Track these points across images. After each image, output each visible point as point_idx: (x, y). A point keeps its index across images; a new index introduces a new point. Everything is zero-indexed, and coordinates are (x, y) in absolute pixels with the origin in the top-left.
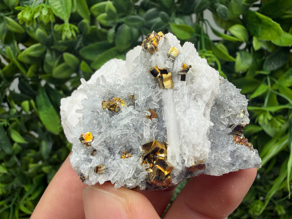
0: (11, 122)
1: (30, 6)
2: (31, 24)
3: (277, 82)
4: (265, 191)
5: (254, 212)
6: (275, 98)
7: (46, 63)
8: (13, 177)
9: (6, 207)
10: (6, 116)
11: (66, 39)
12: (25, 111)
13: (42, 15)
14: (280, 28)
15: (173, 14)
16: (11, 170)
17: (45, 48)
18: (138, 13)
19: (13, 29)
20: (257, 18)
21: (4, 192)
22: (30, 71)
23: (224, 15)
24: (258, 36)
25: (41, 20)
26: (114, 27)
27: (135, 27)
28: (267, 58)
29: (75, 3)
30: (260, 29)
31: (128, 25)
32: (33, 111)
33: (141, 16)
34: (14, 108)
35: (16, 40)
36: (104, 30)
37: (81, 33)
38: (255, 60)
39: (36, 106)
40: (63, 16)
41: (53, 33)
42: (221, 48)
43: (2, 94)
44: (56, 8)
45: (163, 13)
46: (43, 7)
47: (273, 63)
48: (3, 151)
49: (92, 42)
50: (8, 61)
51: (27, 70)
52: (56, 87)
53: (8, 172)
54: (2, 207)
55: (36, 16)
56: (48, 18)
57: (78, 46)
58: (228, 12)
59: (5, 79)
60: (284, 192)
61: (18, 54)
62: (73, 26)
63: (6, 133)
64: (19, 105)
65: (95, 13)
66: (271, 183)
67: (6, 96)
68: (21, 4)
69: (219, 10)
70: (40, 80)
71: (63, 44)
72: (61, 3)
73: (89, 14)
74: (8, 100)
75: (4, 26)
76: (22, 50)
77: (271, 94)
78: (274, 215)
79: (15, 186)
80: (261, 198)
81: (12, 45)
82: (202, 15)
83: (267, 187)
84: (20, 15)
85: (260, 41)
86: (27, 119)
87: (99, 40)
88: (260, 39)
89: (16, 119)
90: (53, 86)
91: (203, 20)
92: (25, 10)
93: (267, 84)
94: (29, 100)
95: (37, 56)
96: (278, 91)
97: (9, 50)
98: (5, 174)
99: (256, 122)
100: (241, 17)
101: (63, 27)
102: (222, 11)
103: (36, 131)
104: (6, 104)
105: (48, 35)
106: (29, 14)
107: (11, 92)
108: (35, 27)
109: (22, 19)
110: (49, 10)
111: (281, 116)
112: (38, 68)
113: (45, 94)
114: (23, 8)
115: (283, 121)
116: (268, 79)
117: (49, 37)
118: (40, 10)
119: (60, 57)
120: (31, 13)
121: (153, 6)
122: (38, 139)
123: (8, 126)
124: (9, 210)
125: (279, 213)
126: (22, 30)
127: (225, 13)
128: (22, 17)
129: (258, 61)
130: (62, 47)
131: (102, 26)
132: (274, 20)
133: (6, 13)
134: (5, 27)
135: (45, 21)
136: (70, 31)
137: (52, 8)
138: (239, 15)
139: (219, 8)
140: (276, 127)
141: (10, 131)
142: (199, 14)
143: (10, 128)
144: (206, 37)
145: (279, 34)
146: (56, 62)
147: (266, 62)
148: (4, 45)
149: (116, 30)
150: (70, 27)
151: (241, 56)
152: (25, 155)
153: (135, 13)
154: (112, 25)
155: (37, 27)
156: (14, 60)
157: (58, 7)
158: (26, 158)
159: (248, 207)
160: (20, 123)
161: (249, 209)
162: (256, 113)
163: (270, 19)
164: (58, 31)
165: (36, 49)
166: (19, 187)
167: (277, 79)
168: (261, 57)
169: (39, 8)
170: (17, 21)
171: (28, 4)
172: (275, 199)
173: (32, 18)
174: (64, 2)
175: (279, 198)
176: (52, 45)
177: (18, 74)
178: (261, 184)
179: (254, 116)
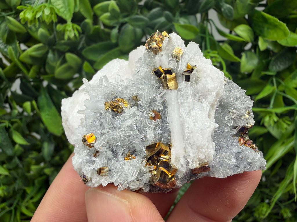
0: (12, 123)
1: (32, 5)
2: (33, 24)
3: (283, 83)
4: (271, 194)
5: (259, 214)
6: (281, 99)
7: (48, 63)
8: (15, 179)
9: (8, 209)
10: (7, 117)
11: (69, 38)
12: (27, 112)
13: (44, 15)
14: (287, 28)
15: (178, 14)
16: (13, 172)
17: (47, 48)
18: (142, 13)
19: (15, 29)
20: (263, 17)
21: (6, 194)
22: (32, 71)
23: (229, 14)
24: (264, 37)
25: (43, 20)
26: (118, 27)
27: (139, 27)
28: (273, 59)
29: (78, 3)
30: (266, 29)
31: (132, 25)
32: (35, 112)
33: (145, 16)
34: (16, 109)
35: (18, 40)
36: (107, 30)
37: (84, 32)
38: (260, 60)
39: (38, 107)
40: (66, 16)
41: (55, 33)
42: (227, 48)
43: (4, 94)
44: (59, 7)
45: (167, 12)
46: (45, 7)
47: (279, 64)
48: (4, 152)
49: (95, 42)
50: (10, 61)
51: (28, 70)
52: (58, 88)
53: (10, 173)
54: (3, 209)
55: (38, 16)
56: (51, 18)
57: (80, 46)
58: (234, 12)
59: (6, 80)
60: (290, 195)
61: (20, 54)
62: (76, 26)
63: (7, 134)
64: (21, 106)
65: (98, 13)
66: (277, 185)
67: (7, 97)
68: (22, 3)
69: (225, 9)
70: (43, 80)
71: (65, 44)
72: (64, 2)
73: (92, 14)
74: (10, 101)
75: (6, 26)
76: (24, 51)
77: (277, 95)
78: (280, 218)
79: (17, 188)
80: (267, 201)
81: (13, 46)
82: (207, 15)
83: (273, 189)
84: (22, 14)
85: (266, 41)
86: (29, 120)
87: (102, 40)
88: (266, 39)
89: (17, 120)
90: (55, 87)
91: (208, 20)
92: (28, 10)
93: (273, 85)
94: (31, 101)
95: (39, 56)
96: (284, 92)
97: (10, 50)
98: (6, 176)
99: (261, 123)
100: (247, 17)
101: (66, 27)
102: (227, 11)
103: (38, 132)
104: (7, 105)
105: (51, 34)
106: (31, 13)
107: (12, 92)
108: (37, 27)
109: (24, 19)
110: (52, 9)
111: (287, 118)
112: (40, 68)
113: (47, 95)
114: (25, 7)
115: (289, 123)
116: (274, 80)
117: (51, 37)
118: (42, 10)
119: (62, 57)
120: (33, 12)
121: (157, 6)
122: (40, 140)
123: (9, 127)
124: (10, 212)
125: (285, 216)
126: (24, 30)
127: (230, 12)
128: (24, 16)
129: (264, 61)
130: (64, 47)
131: (105, 26)
132: (280, 19)
133: (8, 12)
134: (7, 27)
135: (47, 21)
136: (72, 31)
137: (54, 8)
138: (245, 14)
139: (225, 7)
140: (282, 128)
141: (11, 132)
142: (204, 14)
143: (12, 129)
144: (211, 37)
145: (285, 34)
146: (59, 63)
147: (272, 62)
148: (6, 45)
149: (120, 29)
150: (73, 26)
151: (247, 56)
152: (27, 157)
153: (139, 12)
154: (115, 25)
155: (39, 27)
156: (16, 60)
157: (60, 6)
158: (28, 159)
159: (254, 209)
160: (22, 124)
161: (254, 212)
162: (262, 115)
163: (276, 19)
164: (60, 31)
165: (38, 49)
166: (21, 189)
167: (283, 80)
168: (267, 58)
169: (41, 7)
170: (19, 21)
171: (30, 4)
172: (281, 202)
173: (34, 17)
174: (66, 1)
175: (285, 201)
176: (54, 45)
177: (20, 75)
178: (266, 187)
179: (259, 117)
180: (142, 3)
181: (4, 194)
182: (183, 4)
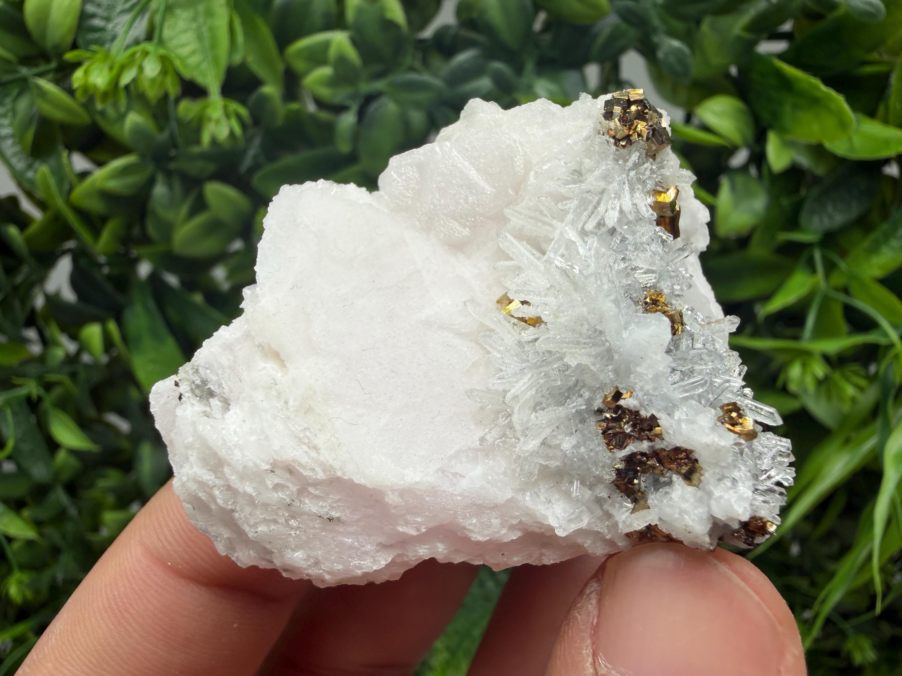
0: (48, 387)
1: (107, 46)
2: (111, 100)
3: (843, 265)
4: (811, 591)
6: (838, 312)
7: (154, 212)
8: (56, 551)
10: (33, 369)
11: (214, 142)
12: (91, 353)
13: (143, 76)
14: (846, 107)
15: (530, 66)
16: (50, 531)
17: (150, 168)
18: (426, 65)
19: (57, 115)
20: (780, 75)
21: (29, 594)
22: (106, 236)
23: (679, 68)
24: (782, 131)
25: (140, 91)
26: (355, 108)
27: (418, 105)
28: (813, 193)
29: (240, 38)
30: (788, 109)
31: (397, 101)
32: (115, 353)
33: (435, 74)
34: (57, 344)
35: (66, 146)
36: (324, 116)
37: (256, 120)
38: (774, 200)
39: (125, 338)
40: (204, 77)
41: (173, 124)
43: (23, 303)
44: (184, 51)
45: (498, 65)
46: (146, 54)
47: (830, 209)
48: (23, 472)
49: (293, 149)
50: (42, 205)
51: (96, 232)
52: (183, 283)
53: (41, 534)
55: (126, 79)
56: (162, 84)
57: (247, 162)
58: (692, 61)
59: (30, 260)
61: (71, 189)
62: (235, 106)
63: (33, 420)
64: (74, 337)
65: (299, 65)
66: (832, 566)
67: (33, 311)
68: (80, 41)
69: (666, 54)
70: (135, 261)
71: (205, 156)
72: (200, 38)
73: (281, 67)
74: (41, 322)
75: (32, 105)
76: (84, 175)
77: (826, 301)
78: (842, 664)
79: (61, 577)
80: (806, 614)
81: (52, 161)
82: (616, 68)
83: (820, 577)
84: (78, 75)
85: (788, 144)
86: (97, 377)
87: (311, 144)
88: (789, 137)
89: (63, 378)
90: (172, 280)
91: (620, 84)
92: (95, 62)
93: (813, 270)
94: (102, 321)
95: (128, 192)
96: (846, 291)
97: (44, 176)
98: (30, 543)
99: (780, 383)
100: (733, 70)
101: (205, 108)
102: (672, 59)
103: (122, 413)
104: (31, 334)
105: (161, 129)
106: (106, 71)
107: (47, 297)
108: (123, 109)
109: (86, 88)
110: (165, 61)
111: (855, 367)
112: (129, 226)
113: (151, 304)
114: (87, 55)
115: (862, 382)
116: (817, 255)
117: (162, 137)
118: (138, 62)
119: (195, 193)
120: (111, 68)
121: (469, 44)
122: (128, 437)
123: (40, 399)
125: (858, 658)
126: (84, 118)
127: (682, 63)
128: (86, 81)
129: (785, 202)
130: (200, 164)
131: (320, 103)
132: (827, 82)
133: (36, 65)
134: (34, 110)
135: (152, 94)
136: (224, 120)
137: (172, 56)
138: (728, 65)
139: (666, 48)
140: (841, 399)
141: (45, 412)
142: (607, 65)
143: (47, 404)
145: (843, 125)
146: (184, 210)
147: (807, 205)
148: (30, 160)
149: (361, 114)
150: (225, 108)
151: (733, 188)
152: (91, 486)
153: (417, 64)
154: (347, 103)
155: (129, 109)
156: (60, 203)
157: (189, 48)
158: (94, 493)
160: (76, 390)
162: (780, 359)
163: (816, 82)
164: (190, 122)
165: (125, 171)
166: (72, 582)
167: (843, 254)
168: (797, 190)
169: (133, 55)
170: (71, 92)
171: (101, 43)
172: (846, 616)
173: (115, 83)
174: (206, 34)
175: (857, 614)
176: (171, 159)
177: (71, 244)
178: (801, 572)
179: (774, 366)
180: (428, 33)
181: (24, 596)
182: (547, 38)
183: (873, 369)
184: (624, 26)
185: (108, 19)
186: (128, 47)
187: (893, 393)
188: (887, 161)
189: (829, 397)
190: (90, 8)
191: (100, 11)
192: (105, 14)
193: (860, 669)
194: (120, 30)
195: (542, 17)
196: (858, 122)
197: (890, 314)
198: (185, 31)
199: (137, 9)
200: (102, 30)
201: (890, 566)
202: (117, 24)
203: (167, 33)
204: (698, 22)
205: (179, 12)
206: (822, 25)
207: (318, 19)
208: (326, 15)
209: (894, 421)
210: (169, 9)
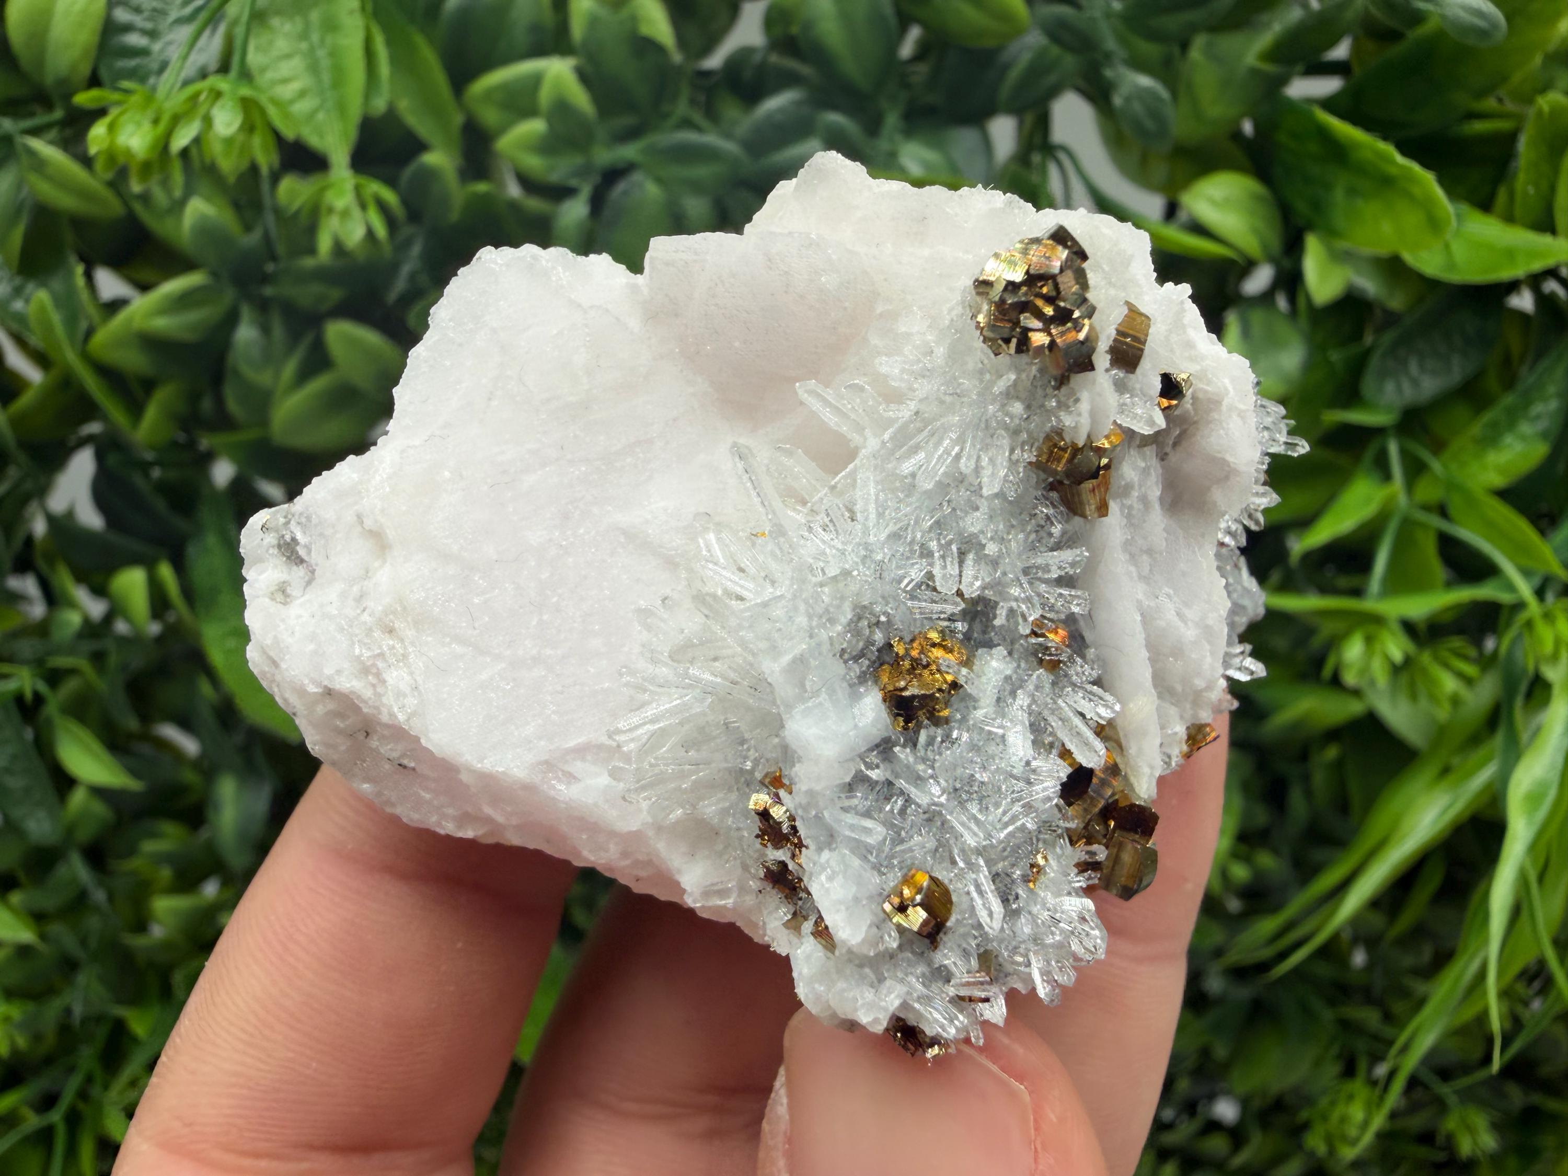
0: (54, 678)
1: (152, 80)
2: (157, 177)
3: (1436, 466)
4: (1388, 1031)
5: (1331, 1140)
6: (1429, 548)
7: (236, 373)
8: (69, 966)
9: (32, 1121)
10: (27, 647)
11: (339, 249)
12: (129, 619)
13: (212, 135)
14: (1439, 192)
15: (892, 119)
16: (56, 929)
17: (229, 295)
18: (711, 113)
19: (65, 201)
20: (1325, 136)
21: (22, 1042)
22: (152, 413)
23: (1149, 124)
24: (1330, 233)
25: (208, 160)
26: (586, 191)
27: (697, 187)
28: (1385, 340)
29: (384, 69)
30: (1339, 195)
31: (659, 180)
32: (171, 618)
33: (728, 136)
34: (72, 604)
35: (83, 258)
36: (534, 204)
37: (414, 214)
38: (1317, 353)
39: (188, 593)
40: (321, 136)
41: (270, 219)
43: (9, 531)
44: (287, 91)
45: (835, 118)
46: (217, 95)
47: (1413, 368)
48: (13, 828)
50: (41, 359)
51: (136, 409)
53: (43, 937)
54: (8, 1121)
55: (182, 139)
56: (245, 148)
57: (400, 285)
58: (1173, 112)
59: (22, 458)
61: (90, 333)
62: (376, 188)
63: (28, 734)
64: (99, 591)
65: (490, 116)
66: (1420, 987)
67: (29, 541)
68: (104, 74)
69: (1128, 100)
70: (207, 458)
71: (323, 275)
72: (314, 68)
73: (458, 119)
74: (41, 563)
75: (19, 185)
76: (115, 306)
77: (1408, 527)
78: (1441, 1157)
79: (78, 1010)
81: (57, 284)
82: (1043, 122)
83: (1399, 1006)
84: (98, 132)
85: (1340, 256)
86: (137, 662)
88: (1342, 244)
89: (82, 663)
90: (272, 491)
91: (1049, 149)
92: (127, 110)
93: (1387, 476)
94: (150, 565)
95: (189, 337)
96: (1442, 511)
97: (42, 309)
98: (23, 951)
99: (1327, 672)
100: (1248, 127)
101: (323, 190)
102: (1137, 107)
103: (186, 724)
104: (28, 585)
105: (248, 228)
106: (147, 126)
107: (51, 519)
108: (178, 193)
109: (111, 156)
110: (249, 107)
111: (1457, 642)
112: (194, 398)
113: (234, 530)
114: (116, 96)
115: (1470, 670)
116: (1393, 448)
117: (252, 239)
118: (202, 110)
119: (308, 340)
120: (156, 121)
121: (788, 80)
122: (196, 764)
123: (39, 699)
124: (45, 1137)
125: (1465, 1147)
126: (114, 207)
127: (1156, 114)
128: (112, 142)
129: (1335, 356)
130: (316, 289)
131: (527, 183)
132: (1406, 149)
133: (32, 115)
134: (24, 193)
135: (228, 165)
136: (356, 212)
137: (263, 100)
138: (1238, 120)
139: (1126, 89)
140: (1433, 698)
141: (49, 722)
142: (1029, 118)
143: (52, 708)
145: (1434, 224)
146: (290, 368)
147: (1375, 362)
148: (18, 281)
149: (597, 202)
150: (358, 189)
151: (1247, 332)
152: (132, 851)
153: (697, 116)
154: (573, 182)
155: (189, 192)
156: (71, 357)
157: (295, 86)
158: (136, 864)
159: (1304, 1115)
160: (101, 685)
161: (1305, 1127)
162: (1328, 628)
163: (1388, 149)
164: (297, 213)
165: (183, 301)
166: (99, 1019)
167: (1438, 446)
168: (1357, 336)
169: (194, 98)
170: (87, 161)
171: (139, 75)
172: (1445, 1074)
173: (163, 146)
174: (325, 63)
175: (1466, 1069)
176: (265, 279)
177: (94, 428)
178: (1368, 997)
179: (1316, 642)
180: (715, 61)
181: (13, 1044)
182: (923, 69)
183: (1490, 644)
184: (1055, 50)
185: (153, 34)
186: (186, 83)
187: (1523, 687)
188: (1513, 286)
189: (1414, 697)
190: (122, 15)
191: (138, 20)
192: (149, 25)
193: (1470, 1164)
194: (174, 54)
195: (914, 33)
196: (1459, 217)
197: (1517, 550)
198: (288, 56)
199: (203, 16)
200: (144, 52)
201: (1521, 988)
202: (170, 43)
203: (254, 58)
204: (1185, 46)
205: (275, 22)
206: (1396, 50)
207: (520, 36)
208: (536, 28)
209: (1524, 737)
210: (258, 17)
